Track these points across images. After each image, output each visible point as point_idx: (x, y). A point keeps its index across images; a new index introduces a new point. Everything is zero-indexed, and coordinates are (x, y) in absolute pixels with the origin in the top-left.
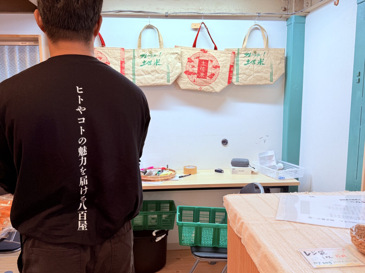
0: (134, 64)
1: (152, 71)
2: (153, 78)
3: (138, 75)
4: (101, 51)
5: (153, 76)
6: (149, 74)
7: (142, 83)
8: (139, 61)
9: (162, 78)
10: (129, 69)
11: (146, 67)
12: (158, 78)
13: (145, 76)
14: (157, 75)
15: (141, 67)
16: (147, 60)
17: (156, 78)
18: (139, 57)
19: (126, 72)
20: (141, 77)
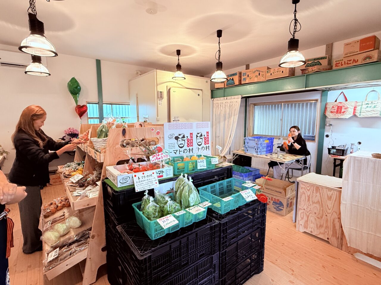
0: (361, 108)
1: (371, 111)
2: (371, 114)
3: (363, 113)
4: (345, 103)
5: (371, 113)
6: (370, 112)
7: (364, 116)
8: (364, 106)
9: (377, 114)
10: (358, 110)
11: (368, 109)
12: (374, 114)
13: (367, 113)
14: (374, 112)
15: (365, 109)
16: (369, 106)
17: (373, 114)
18: (365, 104)
19: (356, 111)
20: (364, 113)
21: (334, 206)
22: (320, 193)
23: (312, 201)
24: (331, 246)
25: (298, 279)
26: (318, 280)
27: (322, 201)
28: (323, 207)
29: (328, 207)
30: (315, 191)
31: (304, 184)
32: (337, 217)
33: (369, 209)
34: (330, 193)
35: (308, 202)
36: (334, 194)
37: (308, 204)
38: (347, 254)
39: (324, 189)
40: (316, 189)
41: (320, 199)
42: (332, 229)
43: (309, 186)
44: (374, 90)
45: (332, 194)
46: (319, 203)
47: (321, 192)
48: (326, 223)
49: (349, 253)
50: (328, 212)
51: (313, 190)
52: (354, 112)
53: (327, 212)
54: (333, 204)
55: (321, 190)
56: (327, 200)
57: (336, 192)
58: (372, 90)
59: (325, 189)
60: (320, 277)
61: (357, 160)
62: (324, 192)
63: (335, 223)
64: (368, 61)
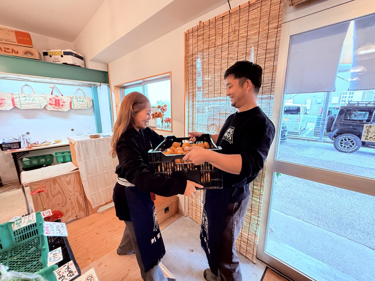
0: (20, 100)
1: (31, 103)
3: (23, 105)
8: (23, 99)
10: (17, 102)
11: (27, 102)
12: (35, 106)
16: (27, 98)
18: (22, 97)
19: (15, 103)
20: (25, 106)
21: (74, 187)
22: (59, 184)
23: (52, 195)
24: (81, 220)
25: (99, 258)
26: (107, 243)
27: (62, 190)
28: (65, 194)
29: (69, 191)
30: (52, 185)
31: (37, 184)
32: (79, 194)
33: (99, 174)
34: (68, 179)
35: (48, 199)
36: (71, 177)
37: (48, 201)
38: (94, 214)
39: (61, 178)
40: (53, 182)
41: (60, 188)
42: (77, 206)
43: (44, 183)
44: (27, 84)
45: (70, 179)
46: (60, 192)
47: (59, 182)
48: (71, 205)
49: (94, 213)
50: (71, 195)
51: (50, 184)
52: (14, 104)
53: (69, 196)
54: (73, 186)
55: (58, 180)
56: (67, 185)
57: (73, 175)
58: (25, 84)
59: (63, 177)
60: (105, 241)
61: (84, 143)
62: (63, 181)
63: (79, 200)
64: (29, 56)
